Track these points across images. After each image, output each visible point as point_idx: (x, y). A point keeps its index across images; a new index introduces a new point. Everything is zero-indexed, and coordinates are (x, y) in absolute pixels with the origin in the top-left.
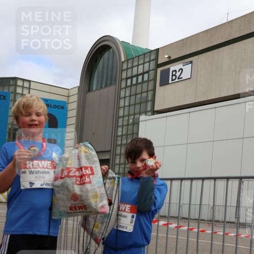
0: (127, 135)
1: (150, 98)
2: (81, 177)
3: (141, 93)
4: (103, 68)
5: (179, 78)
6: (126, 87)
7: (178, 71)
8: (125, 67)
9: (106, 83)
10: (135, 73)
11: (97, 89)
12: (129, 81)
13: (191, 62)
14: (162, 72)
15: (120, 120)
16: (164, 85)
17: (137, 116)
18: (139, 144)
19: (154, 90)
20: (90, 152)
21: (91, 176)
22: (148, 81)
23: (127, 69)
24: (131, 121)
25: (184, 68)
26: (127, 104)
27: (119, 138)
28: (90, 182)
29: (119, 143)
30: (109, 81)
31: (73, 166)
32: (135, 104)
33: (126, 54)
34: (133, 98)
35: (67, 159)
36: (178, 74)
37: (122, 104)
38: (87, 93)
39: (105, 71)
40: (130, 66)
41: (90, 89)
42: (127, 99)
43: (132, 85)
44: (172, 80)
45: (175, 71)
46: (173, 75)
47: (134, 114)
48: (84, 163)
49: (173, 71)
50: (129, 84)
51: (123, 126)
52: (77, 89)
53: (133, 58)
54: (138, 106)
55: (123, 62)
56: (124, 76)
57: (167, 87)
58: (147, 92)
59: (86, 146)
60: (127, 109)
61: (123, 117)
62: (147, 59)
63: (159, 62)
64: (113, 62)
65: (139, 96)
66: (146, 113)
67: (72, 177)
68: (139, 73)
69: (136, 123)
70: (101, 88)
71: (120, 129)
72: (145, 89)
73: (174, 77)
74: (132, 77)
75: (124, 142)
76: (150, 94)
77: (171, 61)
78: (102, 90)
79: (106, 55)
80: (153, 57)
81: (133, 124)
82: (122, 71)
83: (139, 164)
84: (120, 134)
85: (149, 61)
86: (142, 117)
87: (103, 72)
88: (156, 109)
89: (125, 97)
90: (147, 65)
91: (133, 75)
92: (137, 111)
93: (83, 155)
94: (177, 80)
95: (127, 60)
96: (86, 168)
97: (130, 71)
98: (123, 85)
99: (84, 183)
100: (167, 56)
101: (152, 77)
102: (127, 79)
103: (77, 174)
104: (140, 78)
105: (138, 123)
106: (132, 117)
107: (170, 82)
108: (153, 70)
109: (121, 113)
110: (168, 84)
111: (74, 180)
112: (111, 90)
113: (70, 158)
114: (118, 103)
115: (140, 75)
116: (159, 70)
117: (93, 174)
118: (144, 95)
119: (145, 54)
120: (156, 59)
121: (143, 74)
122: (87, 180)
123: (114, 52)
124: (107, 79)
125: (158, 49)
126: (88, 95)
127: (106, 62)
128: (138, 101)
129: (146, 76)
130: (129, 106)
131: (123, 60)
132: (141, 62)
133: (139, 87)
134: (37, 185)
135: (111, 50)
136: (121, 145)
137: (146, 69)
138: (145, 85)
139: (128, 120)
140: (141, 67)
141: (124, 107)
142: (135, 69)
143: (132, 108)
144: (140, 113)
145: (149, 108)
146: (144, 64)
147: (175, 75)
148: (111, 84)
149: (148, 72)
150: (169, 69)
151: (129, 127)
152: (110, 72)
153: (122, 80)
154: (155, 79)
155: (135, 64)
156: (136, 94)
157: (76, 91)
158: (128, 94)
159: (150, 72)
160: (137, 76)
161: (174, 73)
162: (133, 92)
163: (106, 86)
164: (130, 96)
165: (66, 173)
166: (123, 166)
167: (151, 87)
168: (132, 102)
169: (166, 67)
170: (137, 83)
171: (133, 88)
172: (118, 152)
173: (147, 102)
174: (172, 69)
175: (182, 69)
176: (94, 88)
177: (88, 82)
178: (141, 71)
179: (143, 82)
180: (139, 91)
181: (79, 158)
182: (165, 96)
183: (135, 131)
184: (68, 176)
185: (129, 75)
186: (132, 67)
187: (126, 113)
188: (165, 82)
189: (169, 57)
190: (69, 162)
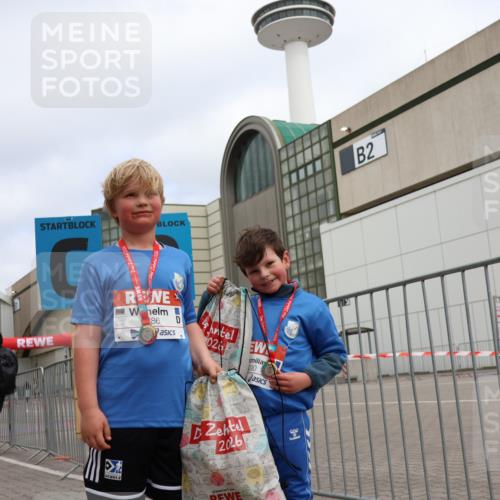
0: (305, 258)
1: (330, 195)
3: (316, 190)
4: (251, 164)
5: (369, 158)
6: (291, 185)
7: (365, 147)
8: (284, 156)
9: (260, 185)
10: (300, 161)
11: (247, 197)
12: (294, 176)
13: (383, 131)
14: (341, 153)
15: (291, 237)
16: (348, 172)
17: (315, 227)
19: (335, 182)
22: (323, 171)
23: (288, 159)
24: (307, 236)
25: (373, 141)
26: (297, 211)
30: (264, 183)
32: (309, 209)
34: (304, 200)
36: (367, 152)
37: (289, 212)
38: (233, 206)
39: (255, 169)
40: (291, 153)
41: (237, 200)
42: (296, 203)
43: (299, 181)
44: (360, 162)
45: (362, 148)
46: (359, 155)
47: (311, 225)
49: (358, 149)
50: (294, 180)
51: (296, 245)
52: (217, 203)
53: (294, 142)
54: (314, 212)
55: (280, 150)
56: (285, 169)
57: (353, 174)
58: (324, 187)
60: (297, 218)
61: (295, 231)
62: (315, 139)
63: (335, 139)
64: (265, 153)
65: (313, 196)
66: (328, 219)
68: (307, 161)
69: (316, 237)
70: (254, 194)
72: (320, 183)
73: (361, 158)
74: (297, 170)
75: (303, 269)
76: (330, 189)
77: (353, 135)
78: (255, 198)
79: (253, 145)
80: (324, 134)
81: (312, 239)
82: (281, 163)
85: (320, 141)
86: (324, 227)
87: (252, 170)
88: (342, 211)
89: (292, 202)
90: (316, 148)
91: (299, 165)
92: (314, 218)
94: (366, 161)
95: (286, 146)
97: (292, 160)
98: (286, 183)
100: (344, 129)
101: (327, 163)
102: (290, 173)
104: (310, 168)
105: (319, 237)
106: (308, 229)
107: (357, 165)
108: (327, 152)
109: (290, 227)
110: (353, 168)
112: (269, 195)
114: (283, 212)
115: (309, 163)
116: (337, 151)
118: (321, 192)
119: (310, 132)
120: (330, 136)
121: (313, 161)
123: (264, 139)
124: (260, 180)
125: (330, 121)
126: (235, 208)
127: (255, 156)
128: (313, 203)
129: (318, 164)
130: (301, 213)
131: (279, 146)
132: (307, 144)
133: (311, 182)
135: (259, 136)
137: (317, 152)
138: (319, 177)
139: (303, 235)
140: (308, 153)
141: (293, 216)
142: (300, 156)
143: (306, 215)
144: (319, 222)
145: (332, 211)
146: (311, 146)
147: (362, 154)
148: (267, 186)
149: (320, 157)
150: (351, 147)
151: (307, 245)
152: (262, 169)
153: (282, 176)
154: (333, 166)
155: (299, 148)
156: (308, 194)
157: (217, 206)
158: (295, 196)
159: (324, 157)
160: (305, 166)
161: (361, 151)
162: (303, 191)
163: (260, 190)
164: (300, 198)
167: (329, 179)
168: (305, 206)
169: (347, 145)
170: (307, 177)
171: (303, 185)
173: (326, 202)
174: (356, 146)
175: (371, 144)
176: (243, 196)
177: (233, 191)
178: (309, 157)
179: (315, 173)
180: (311, 187)
182: (353, 189)
183: (316, 251)
185: (292, 167)
186: (295, 155)
187: (298, 225)
188: (348, 167)
189: (349, 130)
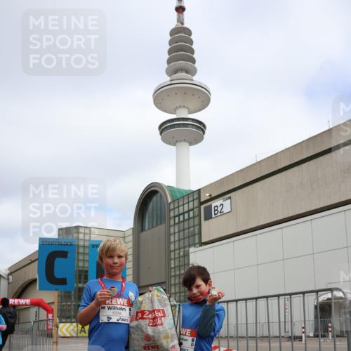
0: (179, 266)
1: (197, 232)
2: (154, 318)
3: (189, 228)
4: (153, 210)
6: (175, 224)
7: (219, 206)
8: (172, 207)
9: (157, 222)
10: (181, 211)
11: (149, 229)
12: (177, 219)
13: (230, 198)
14: (205, 208)
15: (172, 254)
16: (208, 219)
17: (187, 249)
18: (193, 272)
19: (200, 224)
20: (163, 295)
21: (163, 318)
22: (194, 217)
23: (174, 209)
24: (182, 254)
25: (224, 203)
26: (177, 239)
27: (173, 270)
28: (162, 324)
29: (173, 274)
30: (159, 221)
31: (146, 309)
32: (184, 239)
33: (172, 197)
34: (182, 233)
35: (141, 303)
36: (219, 209)
37: (172, 239)
40: (176, 205)
41: (143, 229)
42: (177, 235)
43: (179, 222)
44: (215, 215)
45: (217, 206)
46: (215, 210)
47: (184, 247)
48: (157, 306)
50: (177, 221)
51: (175, 259)
53: (178, 199)
54: (186, 240)
55: (170, 203)
56: (172, 214)
57: (211, 220)
58: (194, 226)
59: (158, 290)
60: (177, 243)
61: (175, 250)
62: (191, 199)
63: (202, 200)
64: (161, 204)
65: (187, 231)
66: (194, 245)
67: (145, 319)
69: (187, 255)
70: (153, 227)
71: (172, 262)
72: (191, 224)
73: (216, 212)
74: (179, 215)
75: (178, 273)
76: (197, 228)
77: (212, 199)
78: (153, 230)
79: (154, 198)
80: (196, 196)
81: (184, 256)
82: (170, 210)
83: (195, 291)
84: (173, 266)
85: (193, 200)
86: (192, 249)
87: (153, 213)
88: (203, 241)
89: (174, 233)
90: (191, 204)
91: (180, 213)
92: (186, 244)
93: (156, 298)
94: (219, 214)
95: (173, 201)
96: (159, 311)
97: (177, 210)
98: (172, 222)
99: (156, 325)
100: (208, 195)
101: (196, 214)
102: (175, 217)
103: (150, 316)
104: (186, 215)
105: (188, 255)
106: (183, 250)
107: (213, 216)
108: (197, 207)
109: (172, 248)
110: (211, 218)
111: (147, 321)
112: (162, 228)
113: (144, 302)
114: (169, 239)
115: (186, 212)
116: (203, 207)
117: (164, 316)
118: (191, 229)
119: (188, 195)
120: (199, 198)
121: (189, 211)
122: (159, 322)
123: (161, 196)
124: (157, 219)
125: (200, 189)
126: (141, 234)
127: (155, 204)
128: (186, 235)
129: (191, 213)
130: (179, 240)
131: (170, 201)
132: (186, 201)
133: (186, 223)
134: (114, 320)
135: (159, 194)
136: (175, 276)
137: (191, 207)
138: (191, 221)
139: (179, 254)
140: (186, 206)
141: (175, 242)
142: (181, 208)
143: (182, 242)
144: (189, 246)
145: (197, 241)
146: (188, 203)
147: (217, 210)
148: (161, 223)
149: (193, 210)
150: (211, 206)
151: (181, 259)
152: (159, 213)
153: (170, 218)
154: (199, 216)
155: (181, 203)
156: (184, 230)
157: (131, 232)
158: (177, 230)
159: (195, 210)
160: (184, 213)
161: (216, 208)
162: (181, 228)
163: (157, 225)
164: (179, 232)
165: (140, 315)
166: (178, 295)
167: (196, 222)
168: (182, 237)
169: (208, 204)
170: (184, 220)
171: (181, 224)
172: (173, 282)
173: (194, 235)
174: (214, 205)
175: (222, 205)
177: (141, 224)
178: (186, 209)
179: (189, 218)
180: (186, 226)
181: (152, 302)
182: (210, 229)
183: (186, 262)
184: (142, 318)
185: (176, 214)
186: (178, 207)
187: (177, 247)
188: (208, 217)
189: (210, 195)
190: (143, 305)
